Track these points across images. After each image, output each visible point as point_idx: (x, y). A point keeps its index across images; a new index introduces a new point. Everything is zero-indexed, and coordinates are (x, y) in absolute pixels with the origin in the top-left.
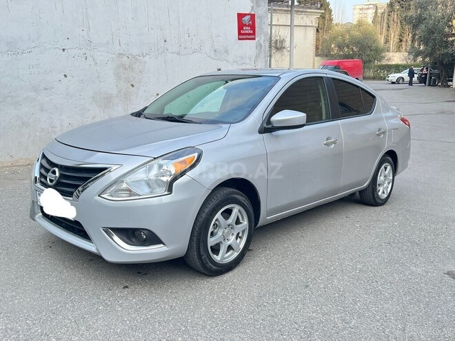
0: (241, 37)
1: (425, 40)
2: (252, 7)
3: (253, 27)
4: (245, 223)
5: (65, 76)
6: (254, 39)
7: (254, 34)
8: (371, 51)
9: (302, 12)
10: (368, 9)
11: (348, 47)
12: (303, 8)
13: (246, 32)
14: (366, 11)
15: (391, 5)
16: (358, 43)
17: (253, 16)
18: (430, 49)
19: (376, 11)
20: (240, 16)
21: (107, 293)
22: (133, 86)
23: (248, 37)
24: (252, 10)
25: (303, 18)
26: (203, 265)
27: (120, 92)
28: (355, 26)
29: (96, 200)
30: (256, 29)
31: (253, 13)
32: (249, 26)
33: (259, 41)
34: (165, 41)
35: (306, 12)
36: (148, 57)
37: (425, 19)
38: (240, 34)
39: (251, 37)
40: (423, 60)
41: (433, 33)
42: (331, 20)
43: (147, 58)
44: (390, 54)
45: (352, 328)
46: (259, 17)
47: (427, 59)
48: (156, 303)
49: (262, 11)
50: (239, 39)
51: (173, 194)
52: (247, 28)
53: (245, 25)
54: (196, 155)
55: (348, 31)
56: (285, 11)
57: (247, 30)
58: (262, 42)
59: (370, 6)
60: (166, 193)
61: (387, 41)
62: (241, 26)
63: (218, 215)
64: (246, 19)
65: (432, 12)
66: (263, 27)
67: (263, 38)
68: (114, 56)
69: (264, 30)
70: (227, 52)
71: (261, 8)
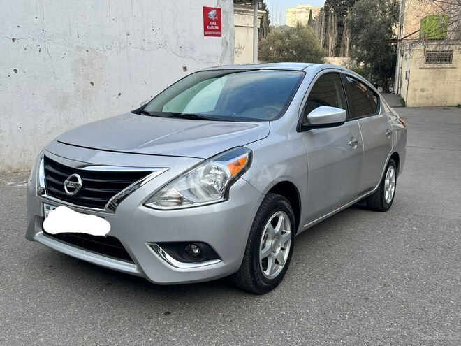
0: (207, 33)
1: (367, 45)
2: (218, 1)
3: (219, 23)
4: (289, 232)
5: (16, 71)
6: (220, 36)
7: (220, 30)
8: (311, 55)
9: (243, 11)
10: (300, 12)
11: (287, 50)
12: (245, 7)
13: (212, 27)
14: (298, 15)
15: (326, 9)
16: (299, 46)
17: (219, 11)
18: (372, 54)
19: (311, 15)
20: (206, 10)
21: (149, 322)
22: (92, 84)
23: (214, 33)
24: (218, 3)
25: (244, 18)
26: (255, 282)
27: (78, 91)
28: (294, 29)
29: (140, 210)
30: (222, 26)
31: (219, 7)
32: (215, 21)
33: (225, 38)
34: (128, 34)
35: (248, 12)
36: (109, 51)
37: (367, 23)
38: (206, 29)
39: (217, 33)
40: (366, 65)
41: (374, 37)
42: (269, 22)
43: (108, 53)
44: (330, 59)
45: (440, 341)
46: (225, 12)
47: (369, 65)
48: (212, 329)
49: (228, 5)
50: (205, 35)
51: (230, 200)
52: (213, 24)
53: (211, 20)
54: (246, 155)
55: (288, 34)
57: (213, 26)
58: (228, 40)
59: (303, 10)
60: (222, 199)
61: (325, 45)
62: (207, 21)
63: (268, 224)
64: (212, 13)
65: (373, 17)
66: (229, 23)
67: (229, 35)
68: (72, 49)
69: (230, 27)
70: (192, 48)
71: (227, 2)
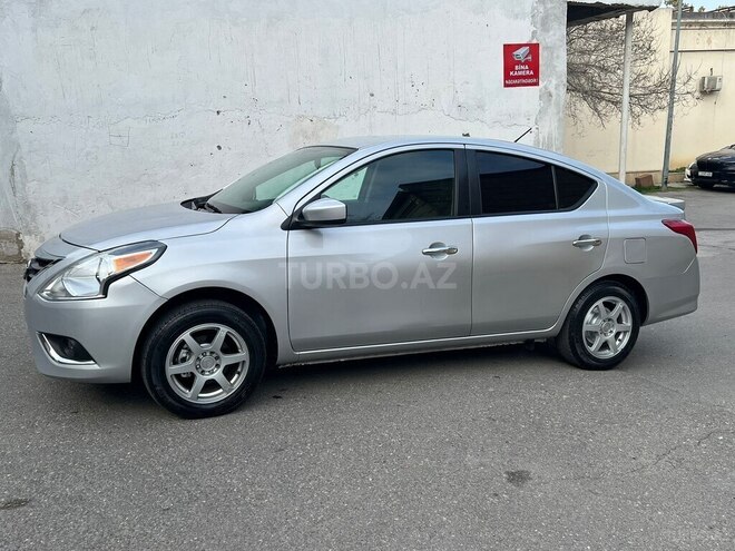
0: (509, 82)
2: (534, 33)
3: (534, 65)
5: (219, 148)
6: (537, 84)
7: (536, 75)
13: (520, 73)
17: (534, 49)
20: (509, 50)
23: (524, 81)
24: (533, 37)
30: (542, 69)
31: (535, 42)
32: (526, 63)
33: (546, 88)
34: (372, 95)
36: (343, 119)
38: (507, 76)
39: (530, 81)
43: (341, 121)
46: (547, 48)
49: (553, 37)
50: (506, 85)
52: (523, 67)
53: (519, 63)
56: (725, 24)
57: (522, 70)
62: (509, 64)
64: (521, 52)
66: (555, 63)
67: (554, 82)
68: (290, 120)
69: (557, 69)
70: (481, 107)
71: (551, 33)
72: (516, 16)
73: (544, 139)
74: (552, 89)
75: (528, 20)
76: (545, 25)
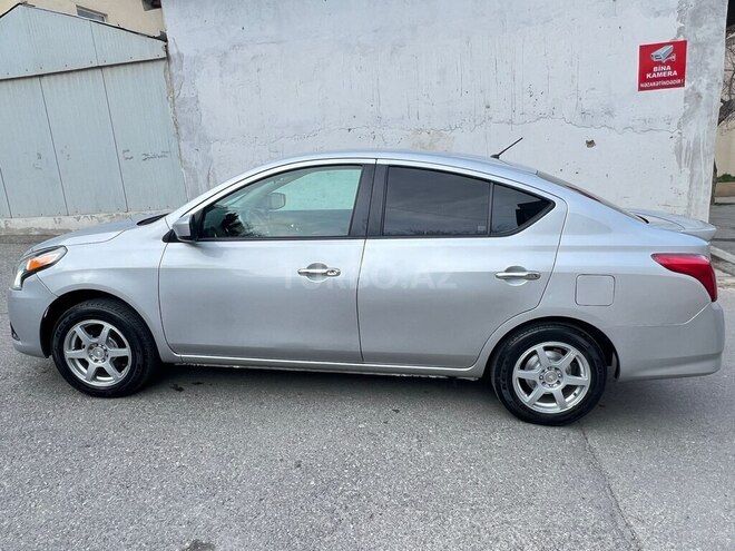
0: (645, 85)
2: (681, 29)
3: (679, 65)
6: (682, 85)
7: (681, 75)
13: (659, 75)
17: (680, 48)
20: (646, 51)
23: (665, 83)
24: (679, 34)
30: (689, 68)
31: (681, 39)
32: (669, 63)
33: (693, 88)
34: (488, 107)
36: (459, 131)
38: (643, 79)
39: (672, 82)
46: (697, 44)
49: (707, 31)
50: (641, 89)
51: (22, 290)
52: (664, 68)
53: (659, 64)
57: (667, 71)
62: (647, 67)
63: (76, 327)
64: (661, 53)
66: (709, 60)
67: (705, 81)
68: (410, 133)
69: (710, 67)
70: (609, 113)
71: (705, 27)
72: (658, 14)
73: (689, 143)
74: (702, 90)
75: (674, 17)
76: (696, 18)
